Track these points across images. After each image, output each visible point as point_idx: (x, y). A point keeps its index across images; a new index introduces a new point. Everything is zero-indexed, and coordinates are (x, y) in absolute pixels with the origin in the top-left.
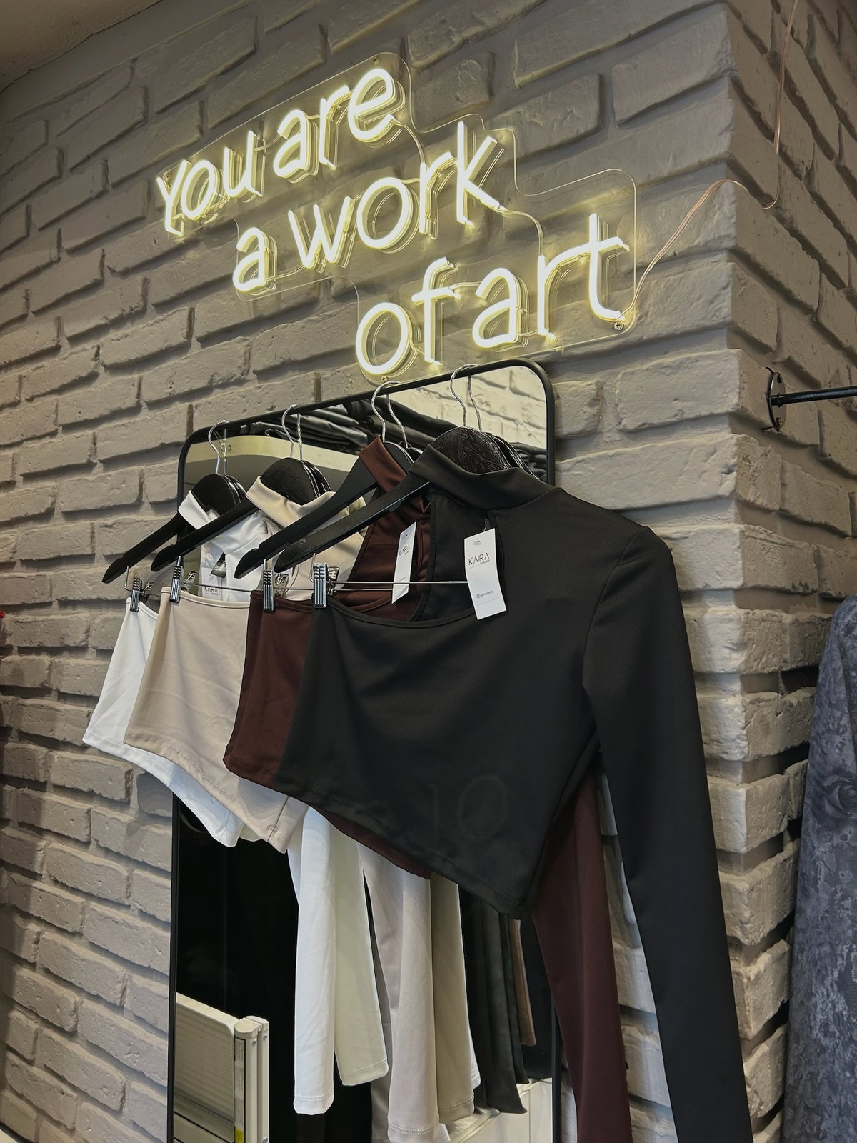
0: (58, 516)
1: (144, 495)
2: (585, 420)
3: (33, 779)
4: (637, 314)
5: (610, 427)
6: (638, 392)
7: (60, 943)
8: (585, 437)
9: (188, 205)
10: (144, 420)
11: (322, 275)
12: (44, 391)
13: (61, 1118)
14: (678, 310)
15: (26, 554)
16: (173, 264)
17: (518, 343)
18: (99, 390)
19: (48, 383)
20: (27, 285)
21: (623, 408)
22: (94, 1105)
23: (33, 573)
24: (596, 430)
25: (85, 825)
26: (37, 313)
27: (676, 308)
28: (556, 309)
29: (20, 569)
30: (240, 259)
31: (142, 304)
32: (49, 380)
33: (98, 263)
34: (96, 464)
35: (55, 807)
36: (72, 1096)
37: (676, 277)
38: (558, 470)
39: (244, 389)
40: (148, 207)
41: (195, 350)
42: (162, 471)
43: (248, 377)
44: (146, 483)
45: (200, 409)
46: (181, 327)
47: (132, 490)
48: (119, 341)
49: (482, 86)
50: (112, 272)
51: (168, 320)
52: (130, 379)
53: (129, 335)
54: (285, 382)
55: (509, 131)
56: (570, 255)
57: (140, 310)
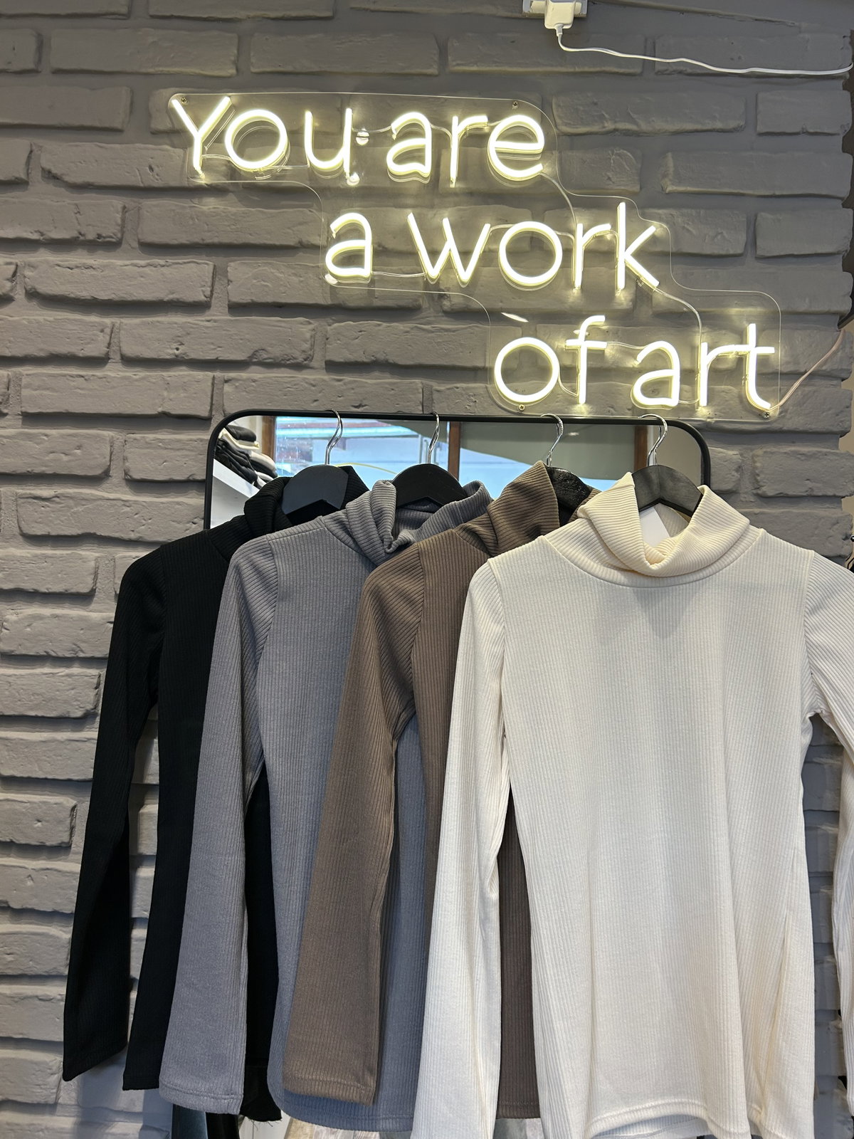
2: (733, 482)
5: (746, 490)
6: (776, 468)
11: (442, 289)
14: (812, 414)
21: (764, 478)
27: (810, 412)
28: (713, 387)
31: (119, 235)
33: (21, 157)
40: (129, 122)
41: (218, 313)
42: (160, 444)
43: (313, 364)
44: (126, 454)
45: (237, 384)
46: (203, 283)
47: (97, 458)
48: (72, 269)
49: (637, 178)
50: (48, 178)
51: (175, 268)
52: (96, 322)
53: (94, 267)
54: (381, 383)
55: (663, 227)
56: (730, 350)
57: (114, 242)
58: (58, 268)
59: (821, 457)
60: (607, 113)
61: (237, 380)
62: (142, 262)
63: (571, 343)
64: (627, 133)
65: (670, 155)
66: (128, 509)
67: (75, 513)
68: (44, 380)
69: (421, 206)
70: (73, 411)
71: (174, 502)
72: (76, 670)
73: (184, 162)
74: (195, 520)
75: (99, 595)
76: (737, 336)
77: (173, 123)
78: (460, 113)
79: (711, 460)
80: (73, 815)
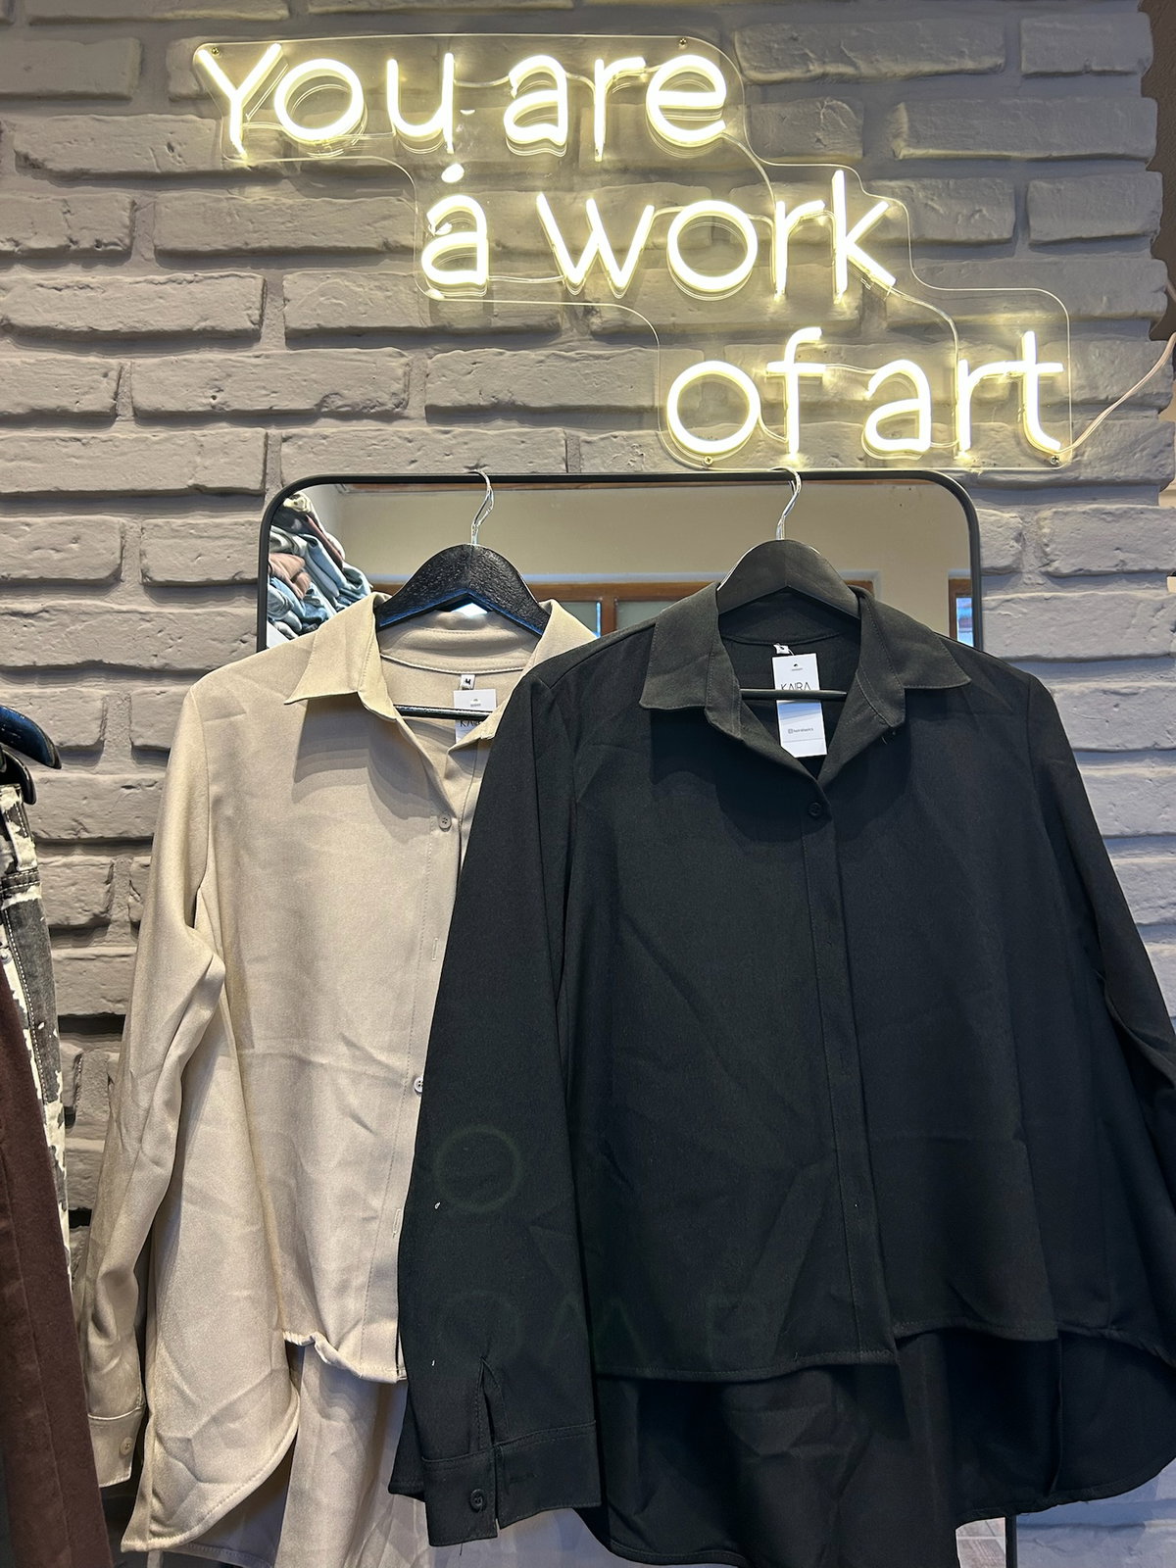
1: (125, 568)
2: (1013, 555)
4: (1073, 450)
5: (1032, 569)
6: (1073, 535)
8: (999, 574)
21: (1055, 549)
28: (978, 425)
31: (127, 241)
38: (983, 607)
40: (139, 84)
41: (272, 344)
42: (192, 531)
43: (407, 412)
44: (142, 548)
45: (300, 443)
46: (247, 304)
47: (99, 554)
48: (60, 290)
49: (857, 138)
50: (25, 167)
51: (208, 285)
52: (97, 363)
53: (92, 286)
54: (504, 434)
55: (898, 205)
56: (999, 370)
57: (120, 251)
58: (39, 289)
59: (1135, 516)
60: (812, 52)
61: (300, 437)
62: (162, 279)
63: (774, 368)
64: (841, 79)
65: (902, 106)
66: (148, 625)
67: (71, 633)
68: (23, 447)
69: (556, 189)
70: (65, 489)
71: (213, 612)
72: (77, 858)
73: (217, 136)
74: (245, 637)
75: (108, 751)
76: (1006, 352)
77: (200, 85)
78: (605, 57)
79: (980, 526)
80: (77, 1068)
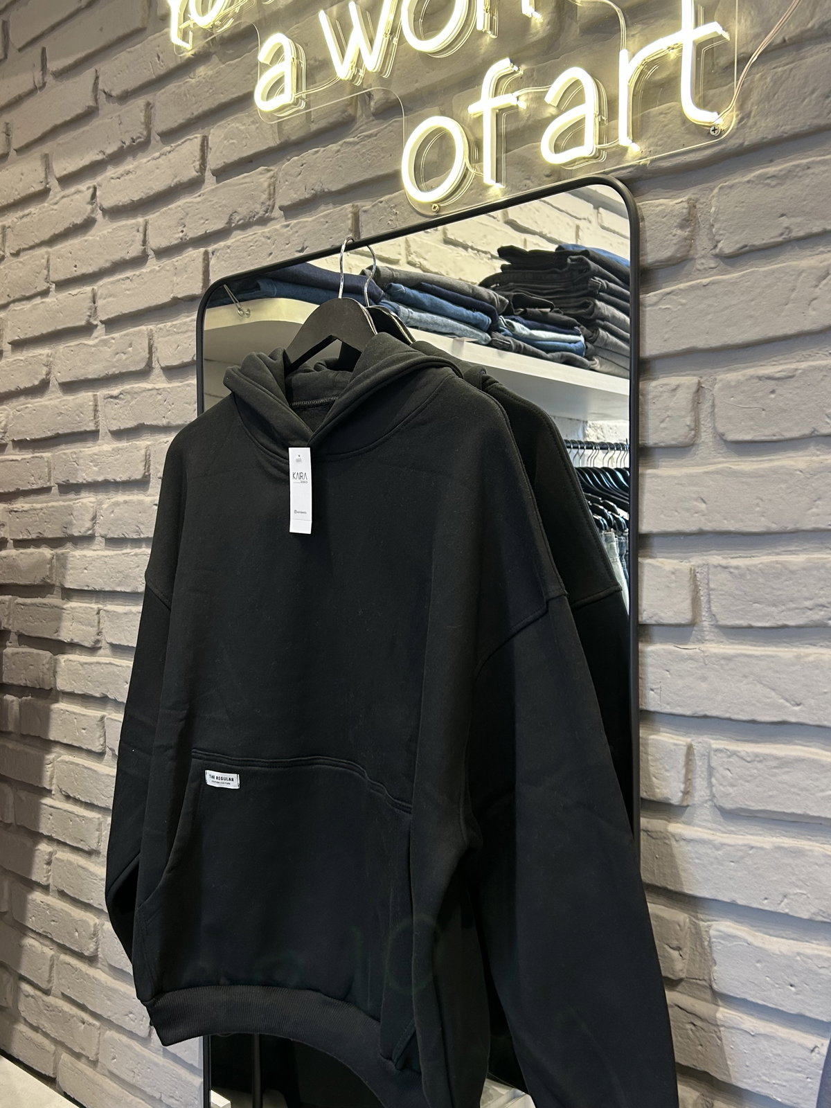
0: (54, 389)
1: (154, 359)
2: (675, 244)
3: (38, 687)
4: (737, 116)
5: (703, 252)
6: (737, 208)
7: (75, 863)
8: (674, 265)
9: (198, 11)
10: (151, 271)
11: (360, 88)
12: (32, 244)
13: (83, 1049)
14: (788, 108)
15: (18, 433)
16: (181, 83)
17: (595, 157)
18: (98, 238)
19: (36, 233)
20: (7, 117)
21: (719, 229)
22: (120, 1033)
23: (28, 455)
24: (687, 255)
25: (98, 734)
26: (20, 151)
27: (785, 105)
28: (639, 115)
29: (12, 451)
30: (261, 74)
31: (145, 133)
32: (38, 230)
33: (90, 87)
34: (97, 326)
35: (63, 716)
36: (94, 1025)
37: (786, 68)
38: (643, 305)
39: (269, 229)
40: (149, 16)
41: (209, 183)
42: (175, 329)
43: (273, 215)
44: (158, 346)
45: (219, 254)
46: (194, 159)
47: (140, 353)
48: (119, 178)
51: (177, 151)
52: (134, 223)
53: (130, 171)
56: (657, 47)
57: (143, 142)
58: (112, 181)
59: (801, 173)
61: (219, 250)
62: (157, 154)
63: (473, 109)
66: (159, 397)
67: (131, 407)
68: (108, 288)
70: (124, 312)
75: (153, 481)
